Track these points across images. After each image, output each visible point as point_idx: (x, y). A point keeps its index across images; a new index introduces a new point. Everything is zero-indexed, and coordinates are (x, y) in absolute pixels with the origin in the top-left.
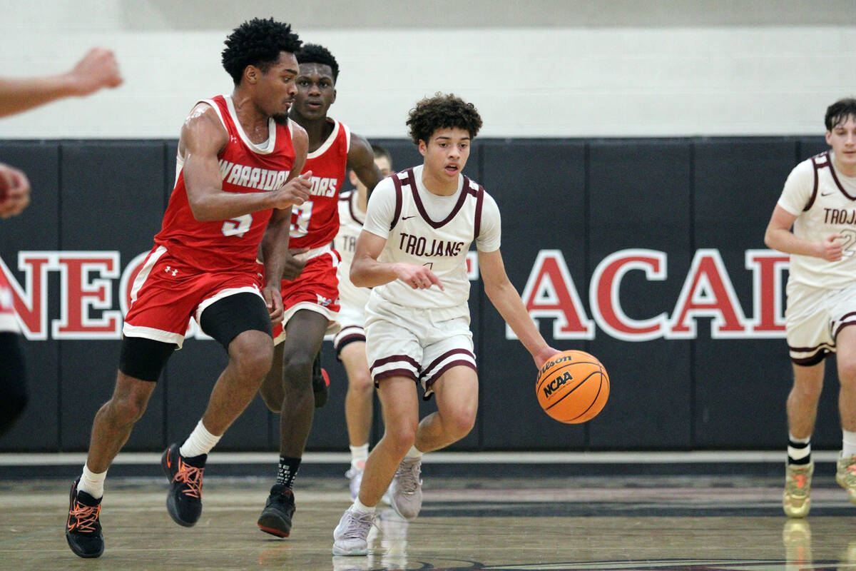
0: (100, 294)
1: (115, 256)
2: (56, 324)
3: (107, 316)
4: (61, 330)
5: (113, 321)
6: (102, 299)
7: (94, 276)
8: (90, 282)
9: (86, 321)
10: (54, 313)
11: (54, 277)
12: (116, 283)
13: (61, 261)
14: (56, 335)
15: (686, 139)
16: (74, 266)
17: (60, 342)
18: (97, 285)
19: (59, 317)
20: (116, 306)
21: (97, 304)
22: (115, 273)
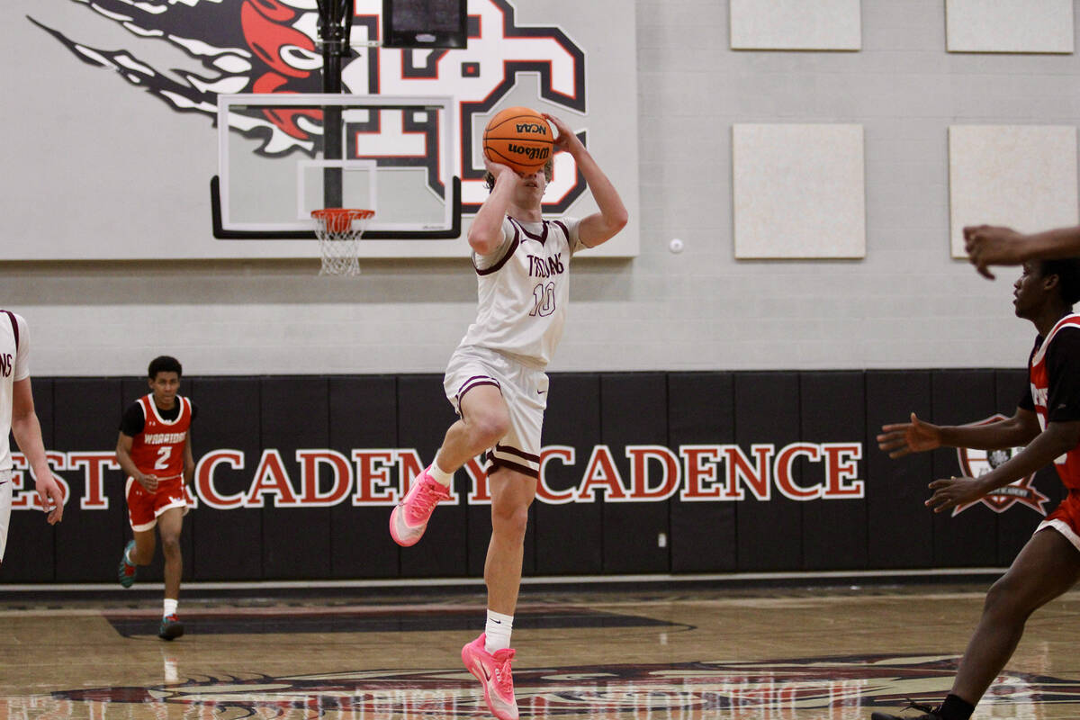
15: (256, 377)
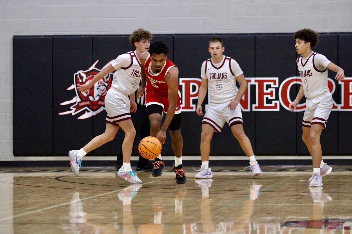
0: (271, 94)
1: (277, 79)
2: (254, 106)
3: (274, 102)
4: (256, 108)
5: (276, 104)
6: (272, 96)
7: (268, 87)
8: (267, 89)
9: (265, 105)
10: (253, 101)
11: (253, 87)
12: (277, 89)
13: (256, 81)
14: (254, 110)
16: (261, 83)
17: (255, 112)
18: (270, 90)
19: (255, 103)
20: (277, 99)
21: (270, 98)
22: (277, 86)
